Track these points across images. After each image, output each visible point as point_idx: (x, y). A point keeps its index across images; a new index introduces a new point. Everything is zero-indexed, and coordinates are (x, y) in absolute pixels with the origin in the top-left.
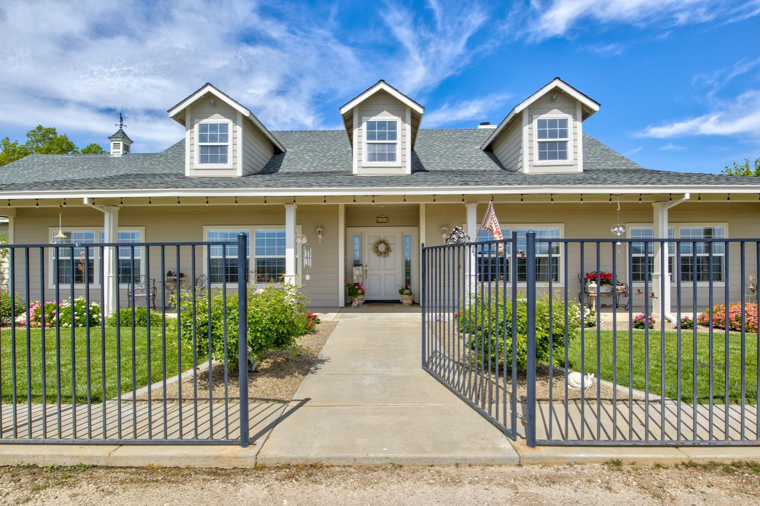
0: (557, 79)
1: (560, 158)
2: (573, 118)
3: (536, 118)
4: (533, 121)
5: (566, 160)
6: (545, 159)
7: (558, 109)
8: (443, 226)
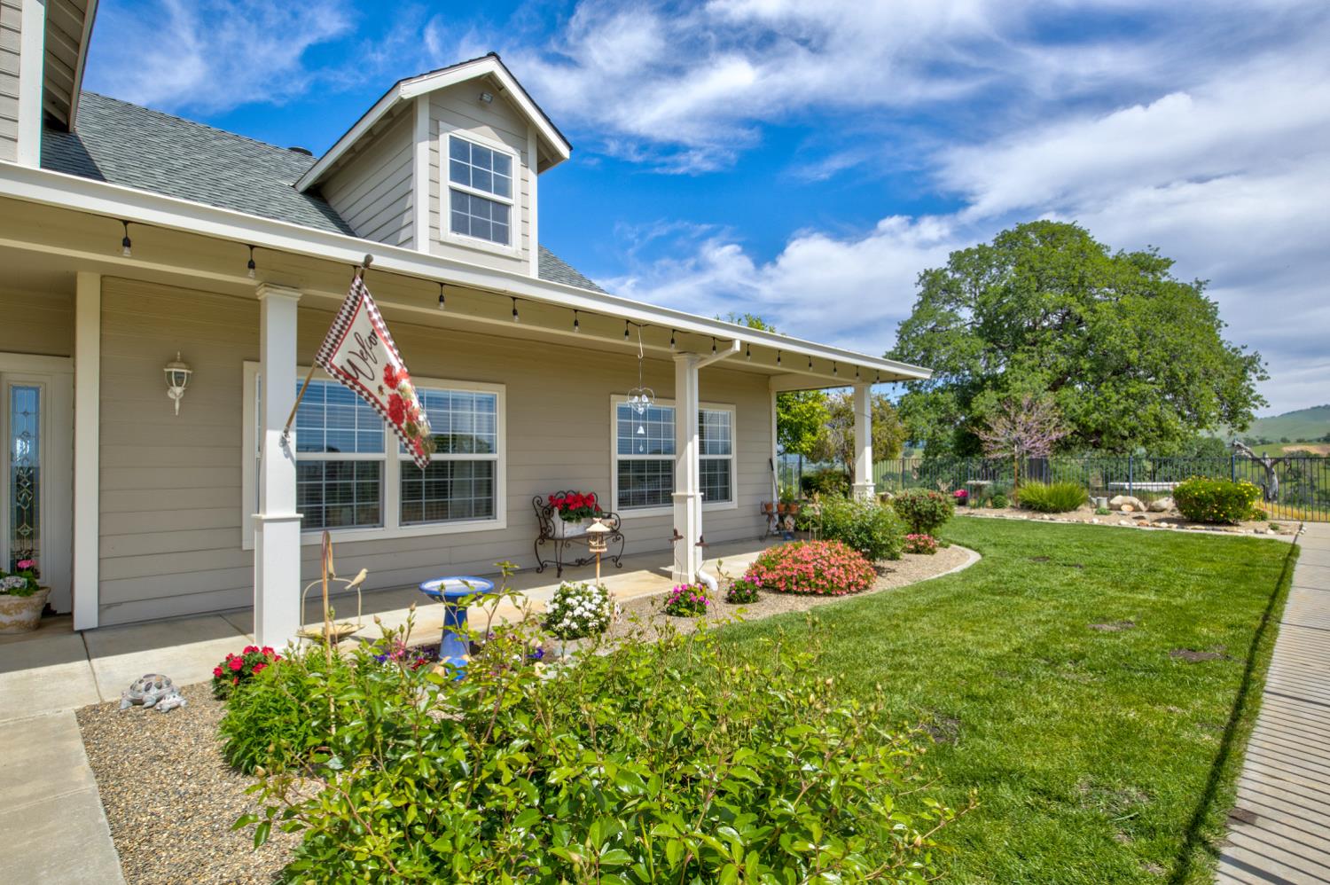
0: (494, 58)
1: (496, 240)
2: (522, 160)
3: (448, 131)
4: (441, 137)
5: (506, 247)
6: (465, 232)
7: (493, 127)
8: (174, 360)
